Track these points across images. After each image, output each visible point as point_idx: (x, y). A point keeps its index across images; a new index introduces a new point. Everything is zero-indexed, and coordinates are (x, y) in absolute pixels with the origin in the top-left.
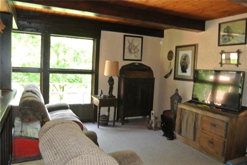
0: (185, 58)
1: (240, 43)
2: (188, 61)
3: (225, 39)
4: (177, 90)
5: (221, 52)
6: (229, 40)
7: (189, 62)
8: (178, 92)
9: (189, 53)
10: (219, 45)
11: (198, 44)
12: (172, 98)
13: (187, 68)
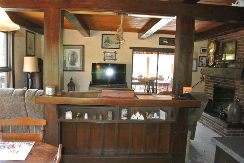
0: (74, 54)
1: (116, 48)
2: (76, 57)
3: (106, 44)
4: (71, 79)
5: (104, 52)
6: (109, 46)
7: (78, 57)
8: (73, 80)
9: (78, 51)
10: (102, 48)
11: (85, 45)
12: (69, 85)
13: (76, 62)
